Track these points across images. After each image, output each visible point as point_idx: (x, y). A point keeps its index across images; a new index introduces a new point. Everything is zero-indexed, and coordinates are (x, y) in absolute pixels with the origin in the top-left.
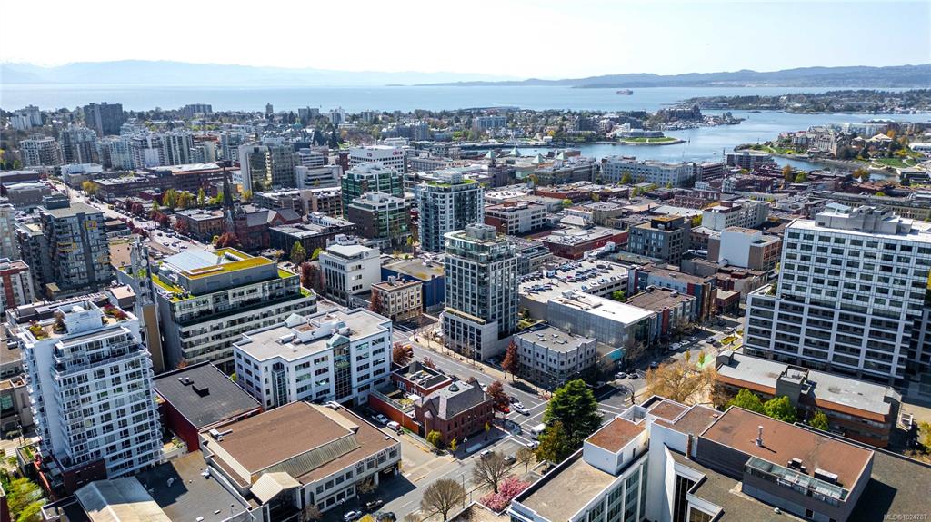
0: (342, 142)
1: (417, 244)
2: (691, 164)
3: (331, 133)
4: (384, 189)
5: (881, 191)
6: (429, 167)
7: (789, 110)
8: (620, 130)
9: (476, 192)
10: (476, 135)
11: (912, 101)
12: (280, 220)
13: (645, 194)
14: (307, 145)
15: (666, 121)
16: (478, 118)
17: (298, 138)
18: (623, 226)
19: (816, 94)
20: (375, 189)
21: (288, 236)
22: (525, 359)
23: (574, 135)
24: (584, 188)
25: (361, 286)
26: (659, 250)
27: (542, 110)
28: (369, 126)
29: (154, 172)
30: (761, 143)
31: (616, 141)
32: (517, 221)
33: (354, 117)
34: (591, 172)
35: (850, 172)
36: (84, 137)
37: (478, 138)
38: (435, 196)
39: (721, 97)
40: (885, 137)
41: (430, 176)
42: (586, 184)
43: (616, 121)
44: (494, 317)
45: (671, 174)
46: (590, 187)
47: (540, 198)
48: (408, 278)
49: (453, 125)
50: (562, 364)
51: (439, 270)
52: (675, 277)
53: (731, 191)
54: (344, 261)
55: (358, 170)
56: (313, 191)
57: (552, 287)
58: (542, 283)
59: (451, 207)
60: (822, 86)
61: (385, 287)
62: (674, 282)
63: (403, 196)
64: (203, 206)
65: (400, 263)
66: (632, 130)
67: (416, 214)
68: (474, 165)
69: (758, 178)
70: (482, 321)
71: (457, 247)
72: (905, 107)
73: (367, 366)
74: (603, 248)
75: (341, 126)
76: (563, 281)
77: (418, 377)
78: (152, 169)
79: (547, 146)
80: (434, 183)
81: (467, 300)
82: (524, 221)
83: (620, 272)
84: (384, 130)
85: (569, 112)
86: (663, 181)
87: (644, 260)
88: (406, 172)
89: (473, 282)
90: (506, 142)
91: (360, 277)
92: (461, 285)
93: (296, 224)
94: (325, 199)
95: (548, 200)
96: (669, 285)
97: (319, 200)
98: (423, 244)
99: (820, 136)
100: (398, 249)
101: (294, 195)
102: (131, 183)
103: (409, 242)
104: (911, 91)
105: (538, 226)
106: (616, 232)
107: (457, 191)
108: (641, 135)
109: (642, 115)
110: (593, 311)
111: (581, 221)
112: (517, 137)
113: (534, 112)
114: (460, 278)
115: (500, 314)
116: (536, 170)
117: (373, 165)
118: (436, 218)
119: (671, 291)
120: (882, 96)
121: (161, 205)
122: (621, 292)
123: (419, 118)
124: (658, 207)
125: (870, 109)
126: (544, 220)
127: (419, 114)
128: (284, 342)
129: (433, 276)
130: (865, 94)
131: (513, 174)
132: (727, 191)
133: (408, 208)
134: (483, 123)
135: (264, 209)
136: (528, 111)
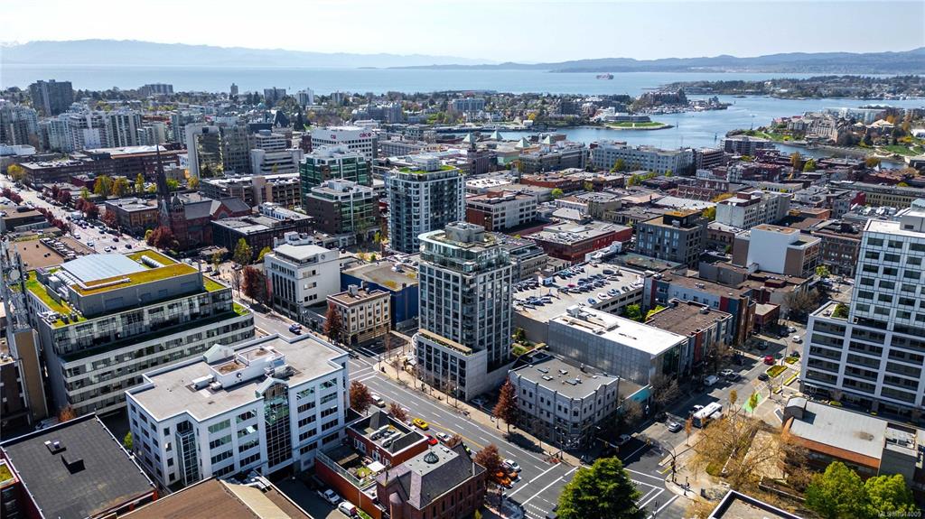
0: (309, 124)
1: (386, 241)
2: (690, 150)
3: (297, 114)
4: (350, 177)
5: (902, 181)
6: (401, 151)
7: (775, 95)
8: (604, 114)
9: (456, 180)
10: (452, 117)
11: (901, 86)
12: (224, 212)
13: (644, 183)
14: (269, 127)
15: (651, 106)
16: (454, 100)
17: (259, 120)
18: (624, 221)
19: (801, 79)
20: (338, 176)
21: (232, 231)
22: (524, 404)
23: (556, 119)
24: (574, 175)
25: (315, 297)
26: (674, 250)
27: (520, 93)
28: (338, 107)
29: (90, 155)
30: (755, 129)
31: (600, 125)
32: (503, 215)
33: (323, 99)
34: (580, 158)
35: (863, 160)
36: (19, 115)
37: (454, 122)
38: (407, 185)
39: (704, 82)
40: (887, 123)
41: (402, 162)
42: (575, 172)
43: (600, 104)
44: (482, 342)
45: (670, 161)
46: (581, 175)
47: (526, 187)
48: (373, 287)
49: (427, 108)
50: (576, 414)
51: (410, 277)
52: (703, 287)
53: (737, 181)
54: (294, 265)
55: (321, 153)
56: (267, 177)
57: (552, 300)
58: (540, 293)
59: (426, 198)
60: (803, 72)
61: (345, 300)
62: (702, 294)
63: (370, 184)
64: (142, 195)
65: (365, 266)
66: (617, 114)
67: (385, 205)
68: (451, 150)
69: (765, 166)
70: (468, 349)
71: (435, 252)
72: (894, 93)
73: (312, 419)
74: (608, 248)
75: (309, 107)
76: (565, 291)
77: (382, 434)
78: (90, 151)
79: (528, 129)
80: (406, 170)
81: (447, 321)
82: (511, 214)
83: (631, 281)
84: (355, 112)
85: (549, 95)
86: (660, 169)
87: (661, 265)
88: (376, 156)
89: (455, 298)
90: (484, 126)
91: (315, 284)
92: (439, 302)
93: (242, 217)
94: (281, 187)
95: (535, 189)
96: (695, 299)
97: (274, 188)
98: (393, 242)
99: (818, 121)
100: (364, 247)
101: (245, 183)
102: (63, 167)
103: (376, 239)
104: (897, 77)
105: (527, 220)
106: (619, 228)
107: (434, 179)
108: (627, 119)
109: (625, 99)
110: (608, 336)
111: (576, 215)
112: (495, 120)
113: (513, 96)
114: (439, 292)
115: (489, 339)
116: (520, 155)
117: (335, 148)
118: (409, 211)
119: (701, 306)
120: (869, 82)
121: (93, 192)
122: (636, 307)
123: (392, 100)
124: (660, 199)
125: (859, 94)
126: (534, 213)
127: (392, 97)
128: (198, 388)
129: (404, 285)
130: (852, 79)
131: (494, 160)
132: (733, 180)
133: (376, 198)
134: (459, 105)
135: (207, 199)
136: (505, 95)
